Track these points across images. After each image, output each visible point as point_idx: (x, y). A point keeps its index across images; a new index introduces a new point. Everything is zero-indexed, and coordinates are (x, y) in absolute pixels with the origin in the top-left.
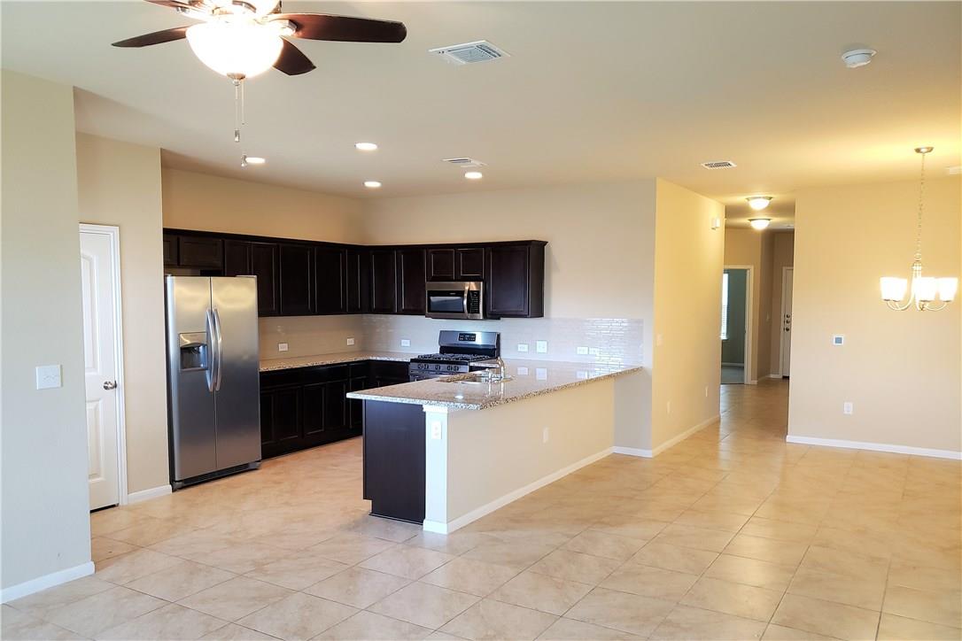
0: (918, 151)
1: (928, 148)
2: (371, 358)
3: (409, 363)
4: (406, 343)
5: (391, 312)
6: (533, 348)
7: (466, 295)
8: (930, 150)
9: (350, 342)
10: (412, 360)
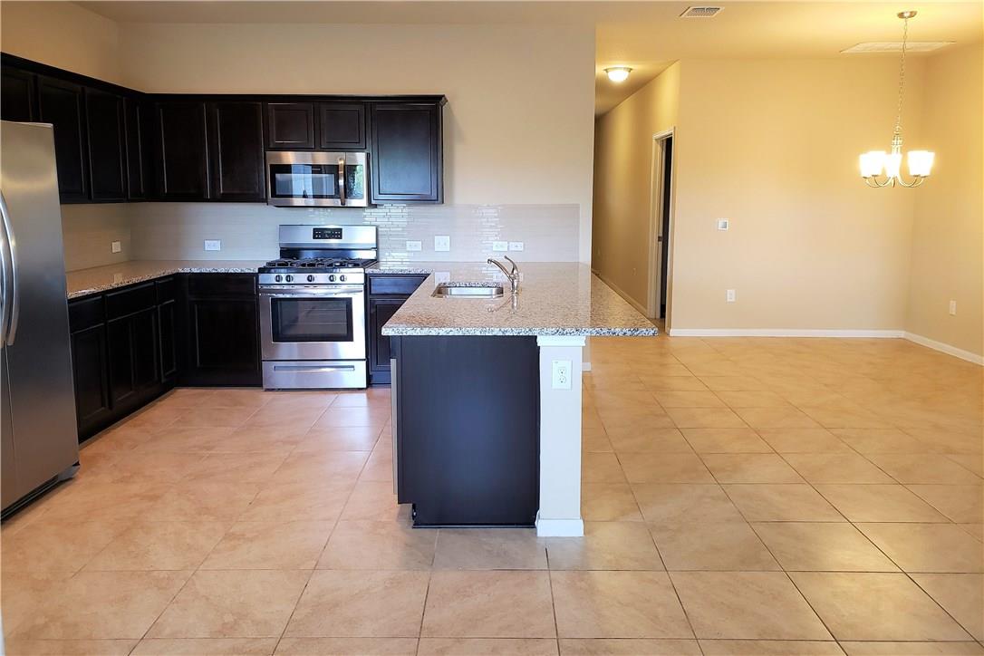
0: (901, 15)
1: (911, 12)
2: (181, 271)
3: (256, 275)
4: (212, 246)
5: (199, 197)
6: (429, 245)
7: (341, 172)
8: (912, 14)
9: (116, 247)
10: (262, 270)
